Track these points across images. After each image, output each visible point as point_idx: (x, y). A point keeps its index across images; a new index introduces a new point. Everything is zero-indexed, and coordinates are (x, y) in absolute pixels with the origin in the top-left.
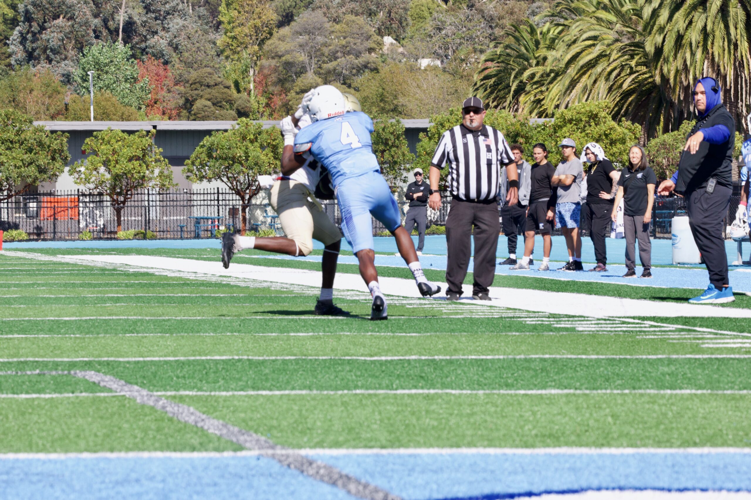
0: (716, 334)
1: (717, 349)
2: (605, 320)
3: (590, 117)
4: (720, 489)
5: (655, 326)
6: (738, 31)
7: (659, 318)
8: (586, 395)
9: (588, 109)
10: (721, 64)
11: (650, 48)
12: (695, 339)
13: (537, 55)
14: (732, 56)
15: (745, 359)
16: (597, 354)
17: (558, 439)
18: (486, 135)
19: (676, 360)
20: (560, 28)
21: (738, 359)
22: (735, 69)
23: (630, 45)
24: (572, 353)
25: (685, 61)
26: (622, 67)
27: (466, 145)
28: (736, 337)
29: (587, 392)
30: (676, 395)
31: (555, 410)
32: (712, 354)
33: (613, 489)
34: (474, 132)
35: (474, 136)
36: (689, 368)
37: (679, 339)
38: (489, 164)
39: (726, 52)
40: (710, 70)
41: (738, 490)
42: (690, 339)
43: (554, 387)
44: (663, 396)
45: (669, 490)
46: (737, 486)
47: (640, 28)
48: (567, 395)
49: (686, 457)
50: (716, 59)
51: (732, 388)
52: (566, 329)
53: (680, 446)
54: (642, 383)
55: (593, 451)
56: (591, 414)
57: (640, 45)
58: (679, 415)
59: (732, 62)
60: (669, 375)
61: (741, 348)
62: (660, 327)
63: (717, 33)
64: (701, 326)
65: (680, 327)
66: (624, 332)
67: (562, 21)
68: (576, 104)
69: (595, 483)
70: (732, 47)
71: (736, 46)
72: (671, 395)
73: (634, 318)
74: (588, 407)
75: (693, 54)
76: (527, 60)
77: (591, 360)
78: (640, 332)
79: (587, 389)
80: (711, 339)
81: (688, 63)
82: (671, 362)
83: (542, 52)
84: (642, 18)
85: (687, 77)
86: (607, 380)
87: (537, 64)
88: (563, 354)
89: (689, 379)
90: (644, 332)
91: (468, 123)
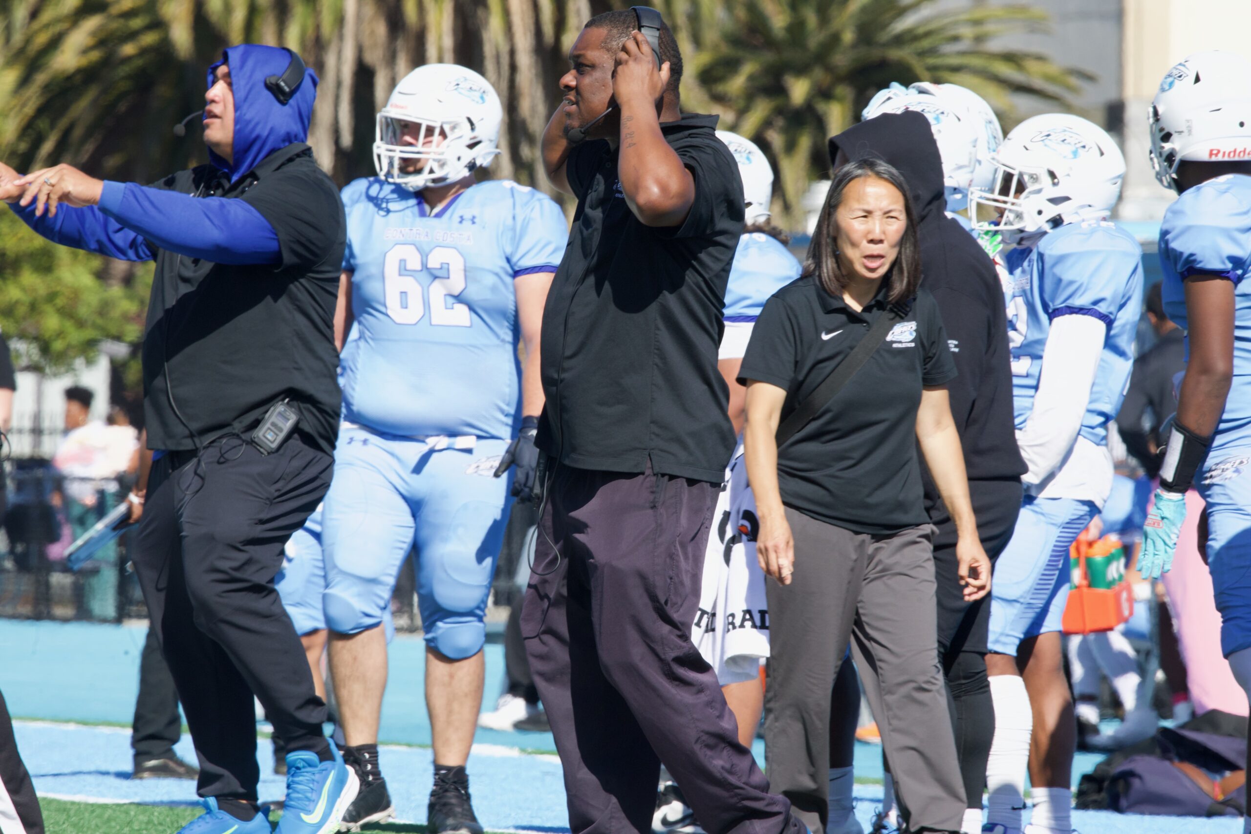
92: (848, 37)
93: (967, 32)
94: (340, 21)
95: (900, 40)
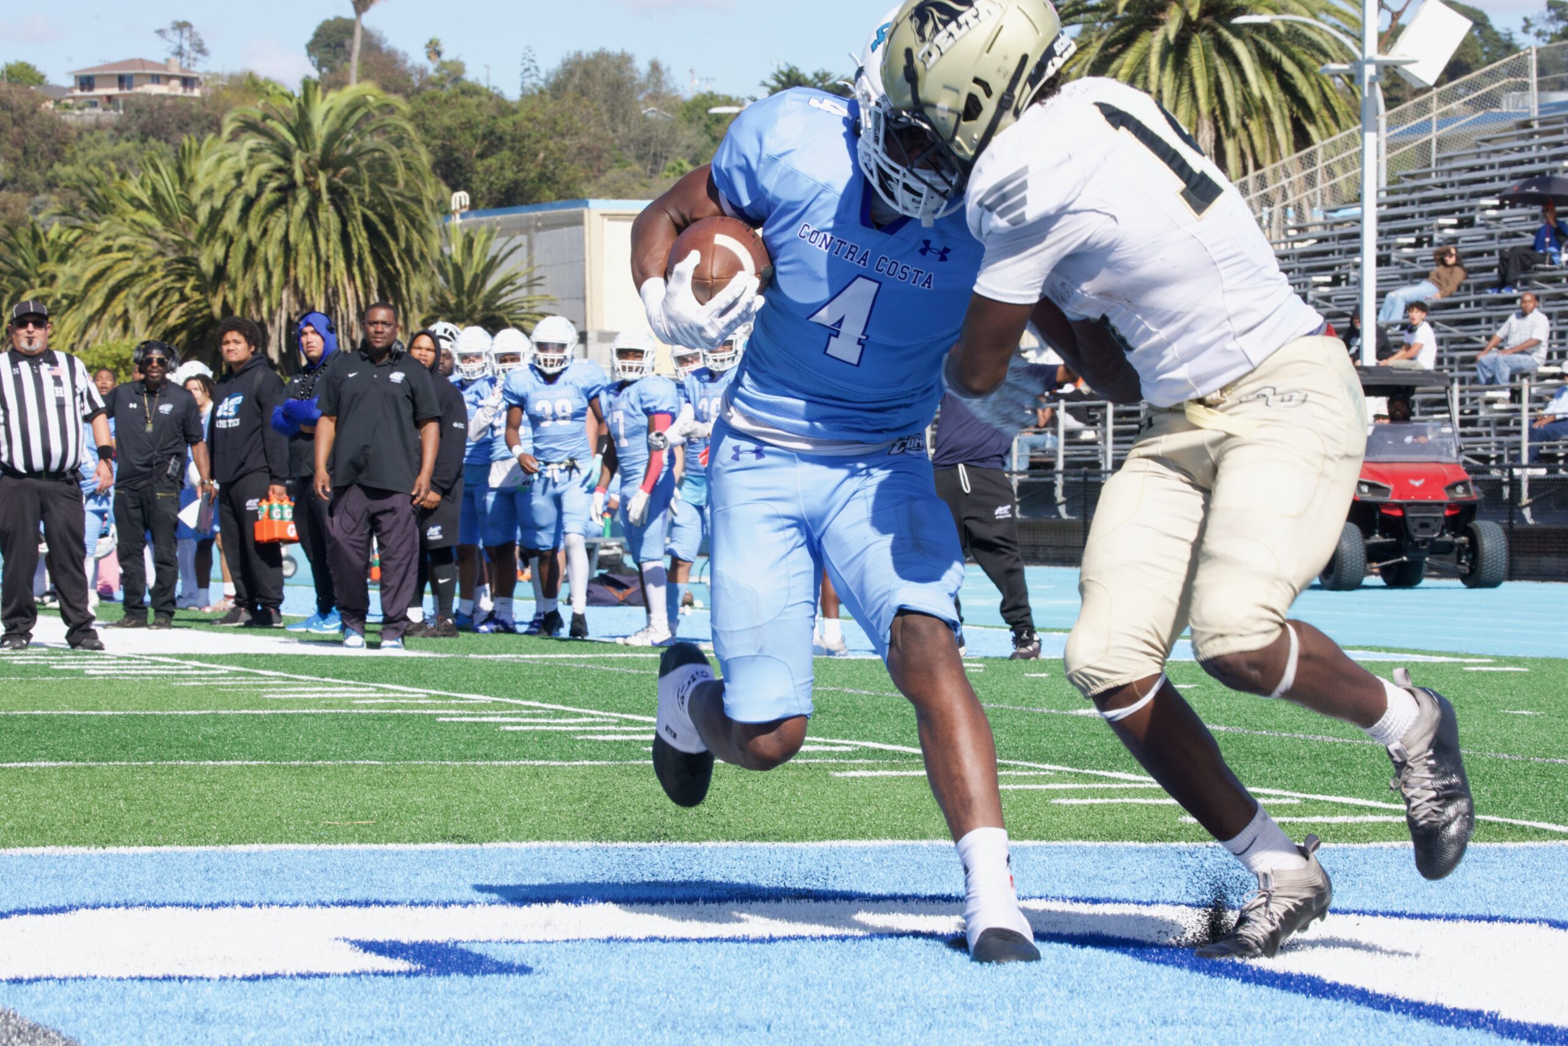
0: (288, 679)
1: (287, 701)
2: (129, 659)
3: (118, 363)
4: (271, 904)
5: (201, 669)
6: (331, 245)
7: (207, 656)
8: (89, 768)
9: (114, 351)
10: (307, 291)
11: (207, 265)
12: (255, 686)
13: (41, 271)
14: (323, 282)
15: (324, 715)
16: (113, 708)
17: (43, 833)
18: (54, 362)
19: (225, 717)
20: (77, 233)
21: (313, 715)
22: (327, 299)
23: (178, 261)
24: (76, 708)
25: (256, 286)
26: (167, 292)
27: (18, 379)
28: (314, 684)
29: (93, 764)
30: (221, 767)
31: (43, 791)
32: (278, 708)
33: (117, 906)
34: (33, 359)
35: (31, 365)
36: (243, 729)
37: (233, 687)
38: (61, 406)
39: (314, 274)
40: (292, 299)
41: (296, 905)
42: (248, 686)
43: (44, 758)
44: (202, 770)
45: (198, 906)
46: (295, 898)
47: (192, 237)
48: (64, 768)
49: (226, 857)
50: (301, 284)
51: (301, 758)
52: (71, 673)
53: (219, 842)
54: (174, 750)
55: (95, 851)
56: (95, 797)
57: (191, 262)
58: (223, 797)
59: (323, 288)
60: (214, 738)
61: (320, 699)
62: (207, 669)
63: (302, 248)
64: (265, 668)
65: (235, 668)
66: (154, 676)
67: (79, 223)
68: (99, 343)
69: (90, 900)
70: (322, 267)
71: (328, 266)
72: (215, 768)
73: (170, 656)
74: (92, 787)
75: (269, 276)
76: (26, 278)
77: (103, 718)
78: (178, 676)
79: (93, 759)
80: (278, 686)
81: (261, 289)
82: (218, 719)
83: (50, 267)
84: (196, 220)
85: (259, 310)
86: (123, 747)
87: (43, 285)
88: (64, 709)
89: (244, 745)
90: (184, 676)
91: (24, 345)
92: (480, 307)
93: (525, 305)
94: (280, 304)
95: (499, 308)
